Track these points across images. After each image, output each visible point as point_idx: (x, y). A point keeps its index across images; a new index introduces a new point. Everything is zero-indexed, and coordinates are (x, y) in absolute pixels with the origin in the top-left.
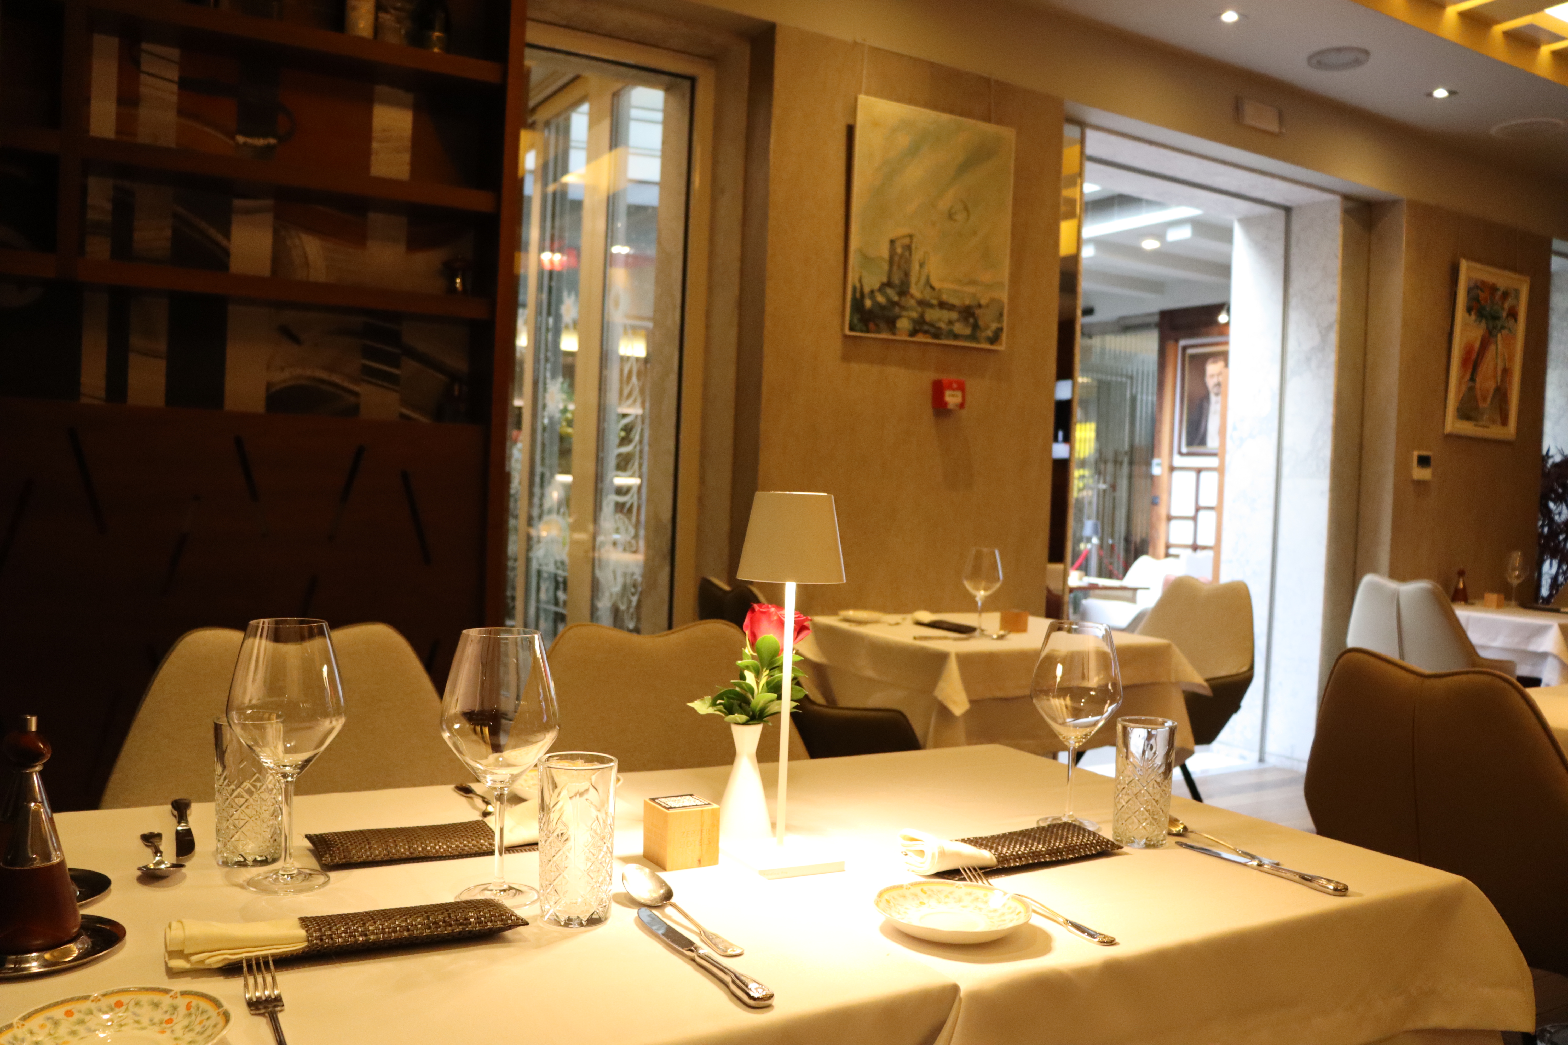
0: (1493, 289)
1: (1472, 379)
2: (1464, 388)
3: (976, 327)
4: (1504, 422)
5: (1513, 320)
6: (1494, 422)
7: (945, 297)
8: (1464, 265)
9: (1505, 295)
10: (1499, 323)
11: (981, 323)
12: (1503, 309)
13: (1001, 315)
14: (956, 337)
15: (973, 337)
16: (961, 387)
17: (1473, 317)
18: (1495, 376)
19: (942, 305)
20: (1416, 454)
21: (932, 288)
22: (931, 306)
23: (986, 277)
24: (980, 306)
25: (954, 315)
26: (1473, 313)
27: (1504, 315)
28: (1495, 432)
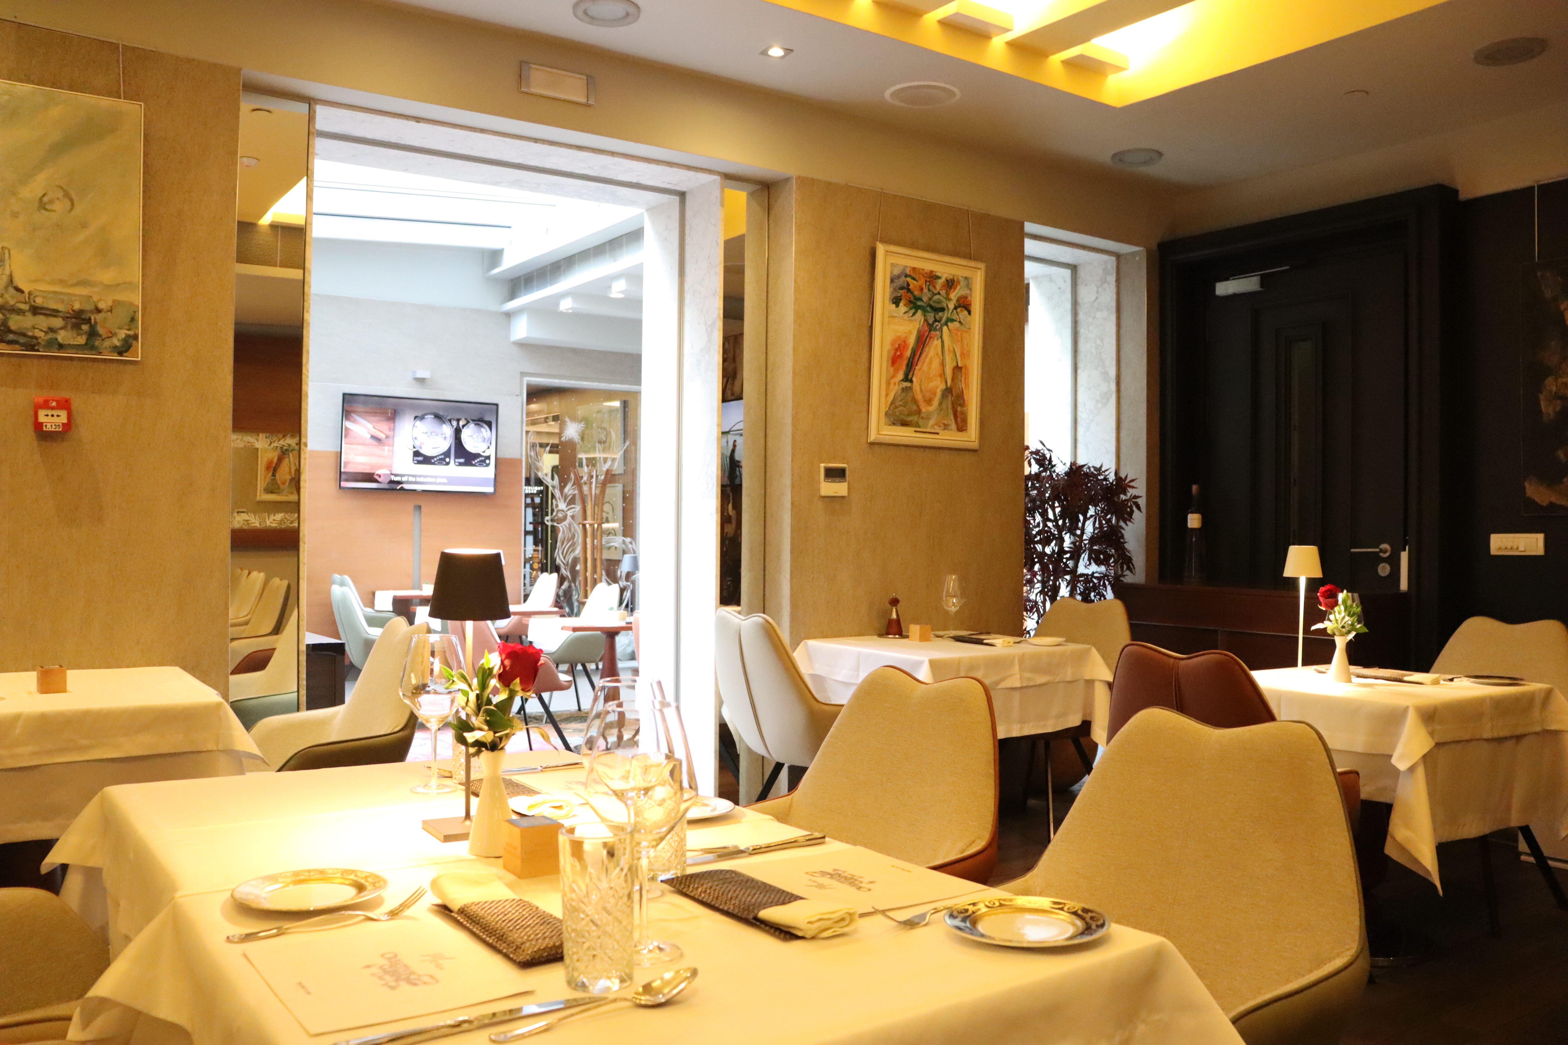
0: (932, 277)
1: (907, 378)
2: (895, 389)
3: (93, 334)
4: (962, 427)
5: (966, 312)
6: (946, 427)
7: (39, 301)
8: (881, 249)
9: (951, 284)
10: (945, 316)
11: (100, 330)
12: (949, 299)
13: (133, 319)
14: (61, 347)
15: (90, 346)
16: (65, 405)
17: (902, 308)
18: (943, 374)
19: (36, 310)
20: (822, 465)
21: (19, 290)
22: (20, 312)
23: (107, 276)
24: (99, 311)
25: (57, 322)
26: (901, 304)
27: (951, 306)
28: (950, 438)
